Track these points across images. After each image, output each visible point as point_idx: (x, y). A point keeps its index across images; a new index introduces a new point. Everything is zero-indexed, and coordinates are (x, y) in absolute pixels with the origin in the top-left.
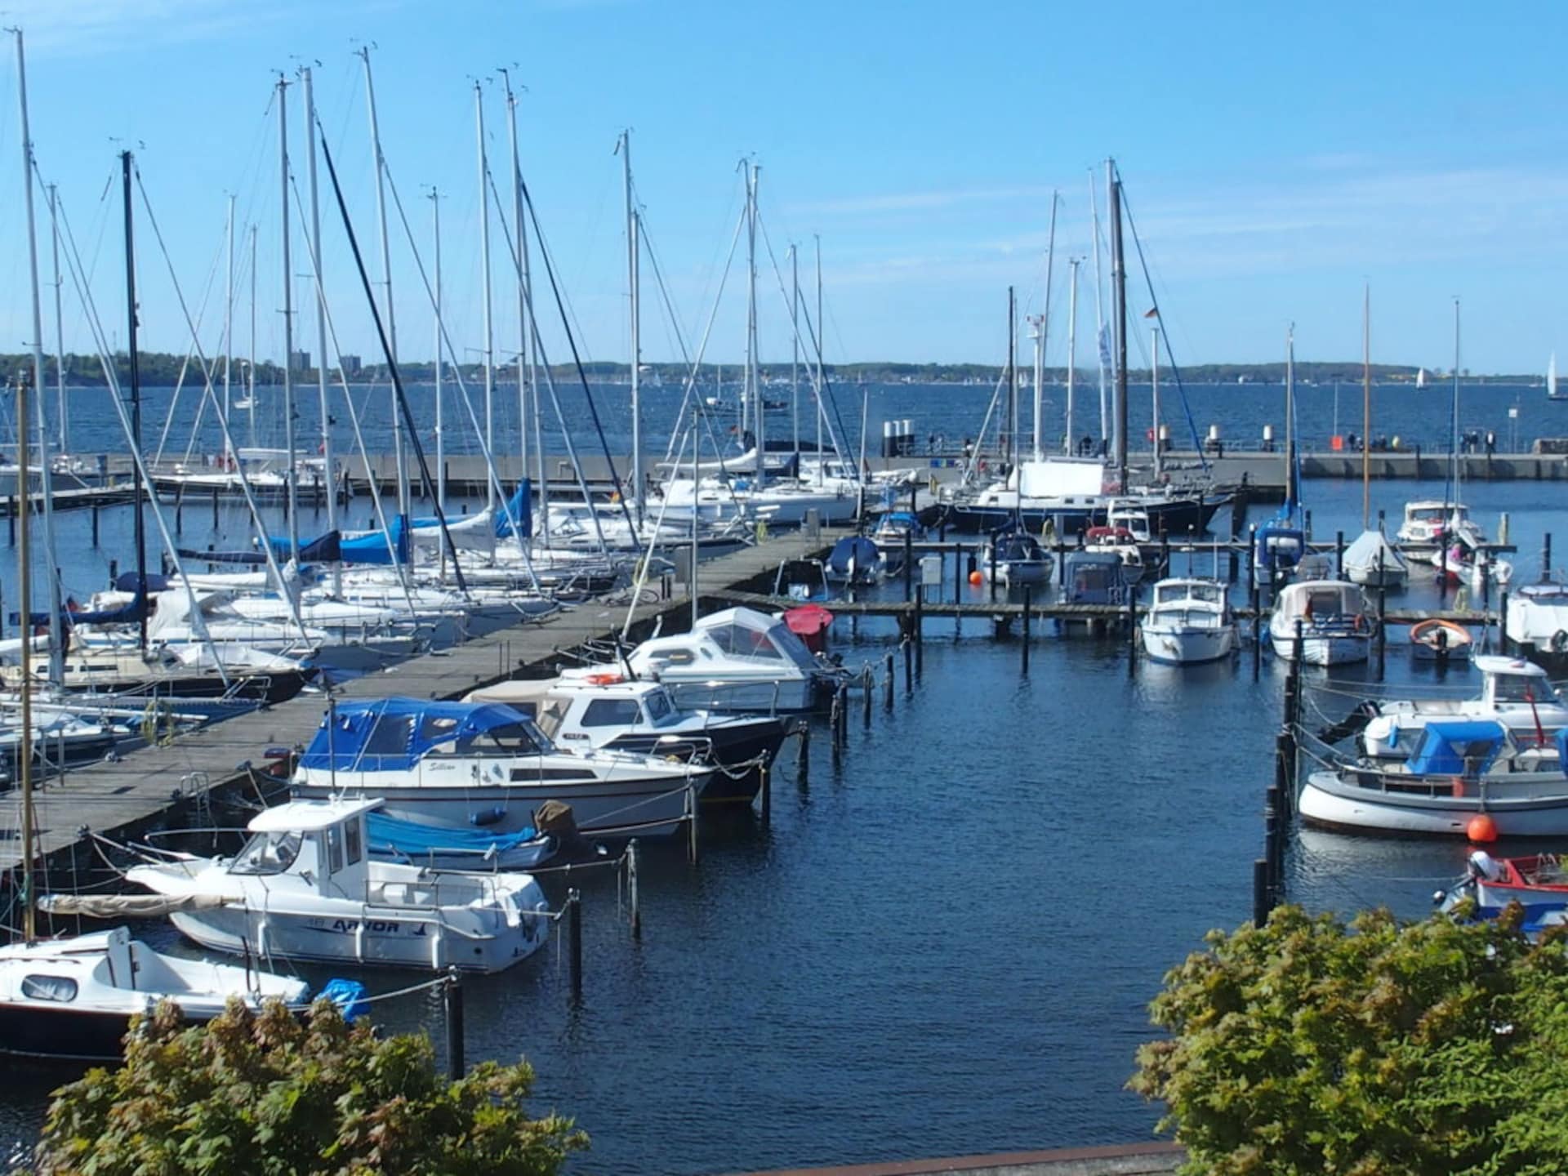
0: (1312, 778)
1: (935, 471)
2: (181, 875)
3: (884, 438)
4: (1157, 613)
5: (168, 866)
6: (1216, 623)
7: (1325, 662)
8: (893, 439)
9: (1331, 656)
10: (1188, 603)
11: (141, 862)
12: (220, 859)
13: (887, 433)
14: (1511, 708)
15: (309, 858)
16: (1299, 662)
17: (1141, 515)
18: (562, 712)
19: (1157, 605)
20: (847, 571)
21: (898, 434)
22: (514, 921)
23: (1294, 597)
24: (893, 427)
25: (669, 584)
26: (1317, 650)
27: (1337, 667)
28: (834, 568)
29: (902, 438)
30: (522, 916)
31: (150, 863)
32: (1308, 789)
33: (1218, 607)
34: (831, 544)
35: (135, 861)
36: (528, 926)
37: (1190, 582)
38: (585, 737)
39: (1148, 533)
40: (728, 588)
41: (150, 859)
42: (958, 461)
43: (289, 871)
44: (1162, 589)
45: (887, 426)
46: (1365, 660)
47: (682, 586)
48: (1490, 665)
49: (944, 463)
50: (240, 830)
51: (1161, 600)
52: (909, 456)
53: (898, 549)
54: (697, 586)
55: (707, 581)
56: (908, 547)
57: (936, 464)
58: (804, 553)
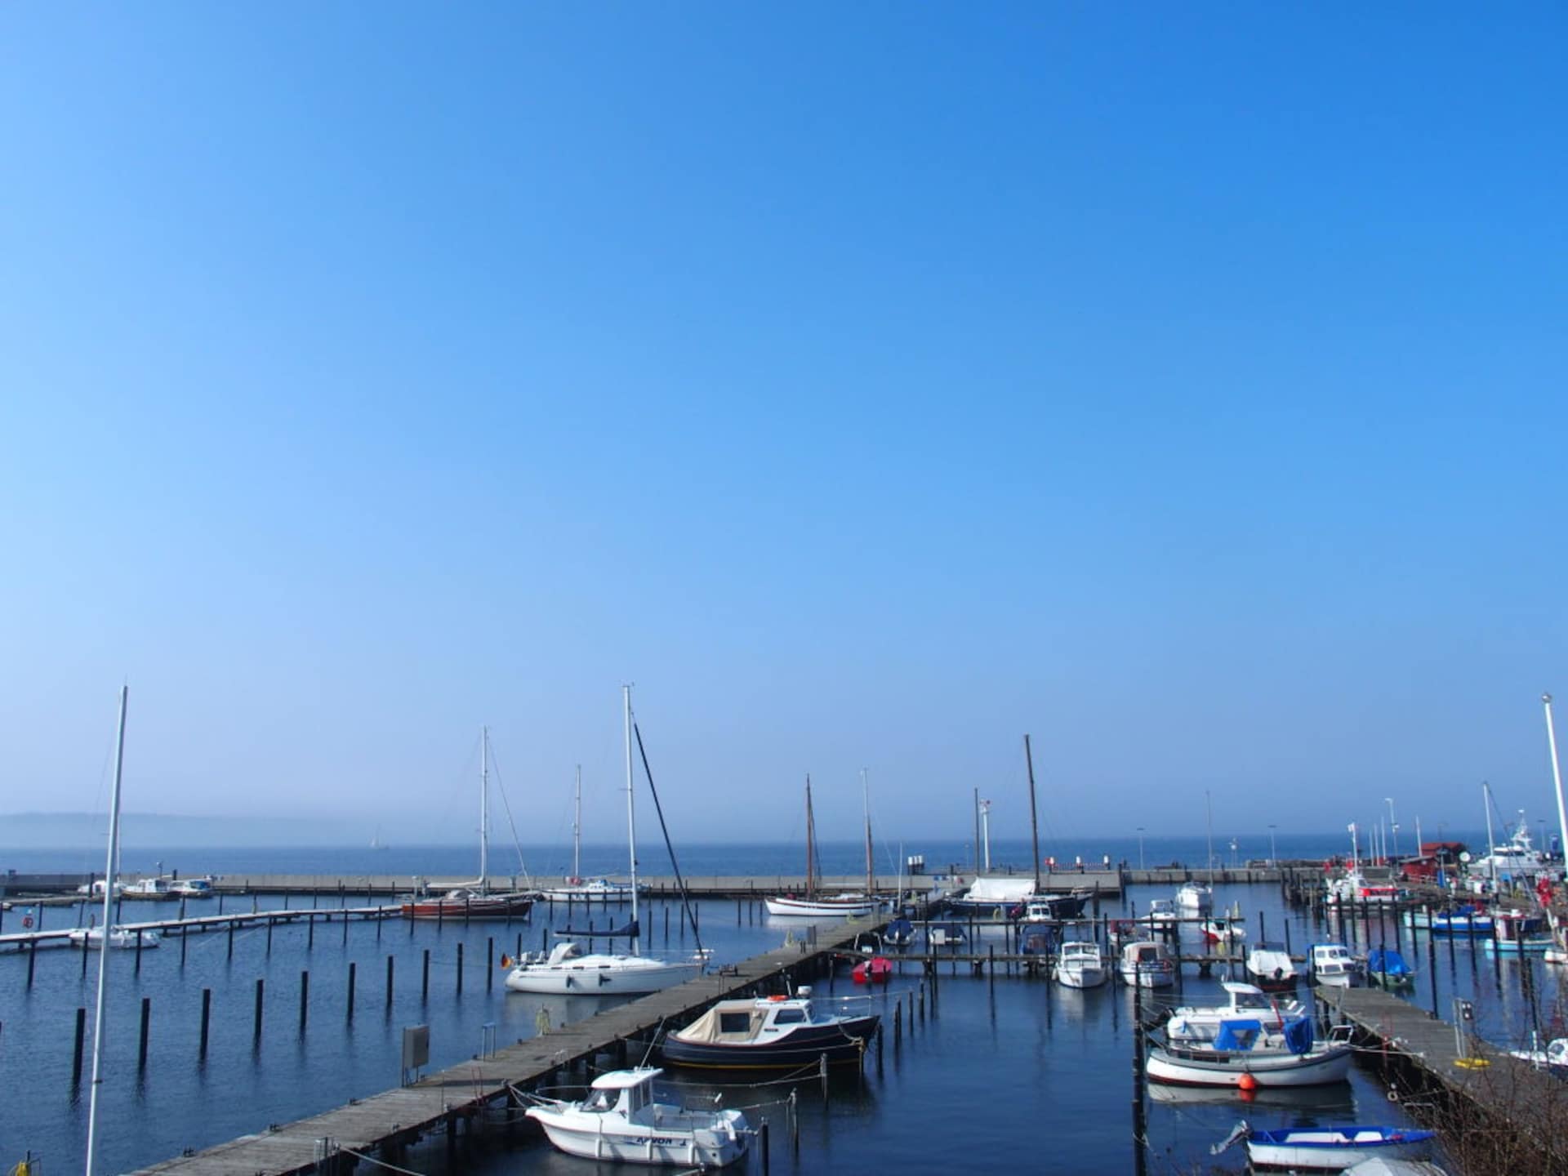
0: (1153, 1054)
1: (936, 882)
2: (555, 1112)
4: (1067, 961)
5: (550, 1107)
6: (1098, 966)
7: (1151, 985)
8: (914, 866)
9: (1153, 982)
10: (1080, 955)
11: (534, 1105)
12: (576, 1103)
13: (911, 863)
14: (1245, 1012)
15: (624, 1102)
16: (1138, 986)
17: (1044, 906)
18: (763, 1017)
19: (1064, 957)
20: (896, 938)
21: (916, 863)
22: (732, 1137)
23: (1132, 951)
24: (913, 860)
25: (805, 945)
26: (1146, 980)
27: (1157, 988)
28: (888, 936)
29: (918, 865)
30: (737, 1135)
31: (538, 1105)
32: (1151, 1060)
33: (1097, 957)
34: (886, 922)
35: (531, 1104)
36: (740, 1140)
37: (1081, 944)
38: (776, 1030)
39: (1051, 916)
40: (834, 947)
41: (539, 1103)
42: (947, 877)
43: (614, 1110)
44: (1066, 947)
45: (911, 859)
46: (1171, 985)
47: (811, 946)
48: (1233, 988)
49: (940, 878)
50: (586, 1087)
51: (1066, 954)
52: (922, 874)
53: (922, 924)
54: (818, 946)
55: (823, 943)
56: (926, 923)
57: (936, 879)
58: (871, 928)
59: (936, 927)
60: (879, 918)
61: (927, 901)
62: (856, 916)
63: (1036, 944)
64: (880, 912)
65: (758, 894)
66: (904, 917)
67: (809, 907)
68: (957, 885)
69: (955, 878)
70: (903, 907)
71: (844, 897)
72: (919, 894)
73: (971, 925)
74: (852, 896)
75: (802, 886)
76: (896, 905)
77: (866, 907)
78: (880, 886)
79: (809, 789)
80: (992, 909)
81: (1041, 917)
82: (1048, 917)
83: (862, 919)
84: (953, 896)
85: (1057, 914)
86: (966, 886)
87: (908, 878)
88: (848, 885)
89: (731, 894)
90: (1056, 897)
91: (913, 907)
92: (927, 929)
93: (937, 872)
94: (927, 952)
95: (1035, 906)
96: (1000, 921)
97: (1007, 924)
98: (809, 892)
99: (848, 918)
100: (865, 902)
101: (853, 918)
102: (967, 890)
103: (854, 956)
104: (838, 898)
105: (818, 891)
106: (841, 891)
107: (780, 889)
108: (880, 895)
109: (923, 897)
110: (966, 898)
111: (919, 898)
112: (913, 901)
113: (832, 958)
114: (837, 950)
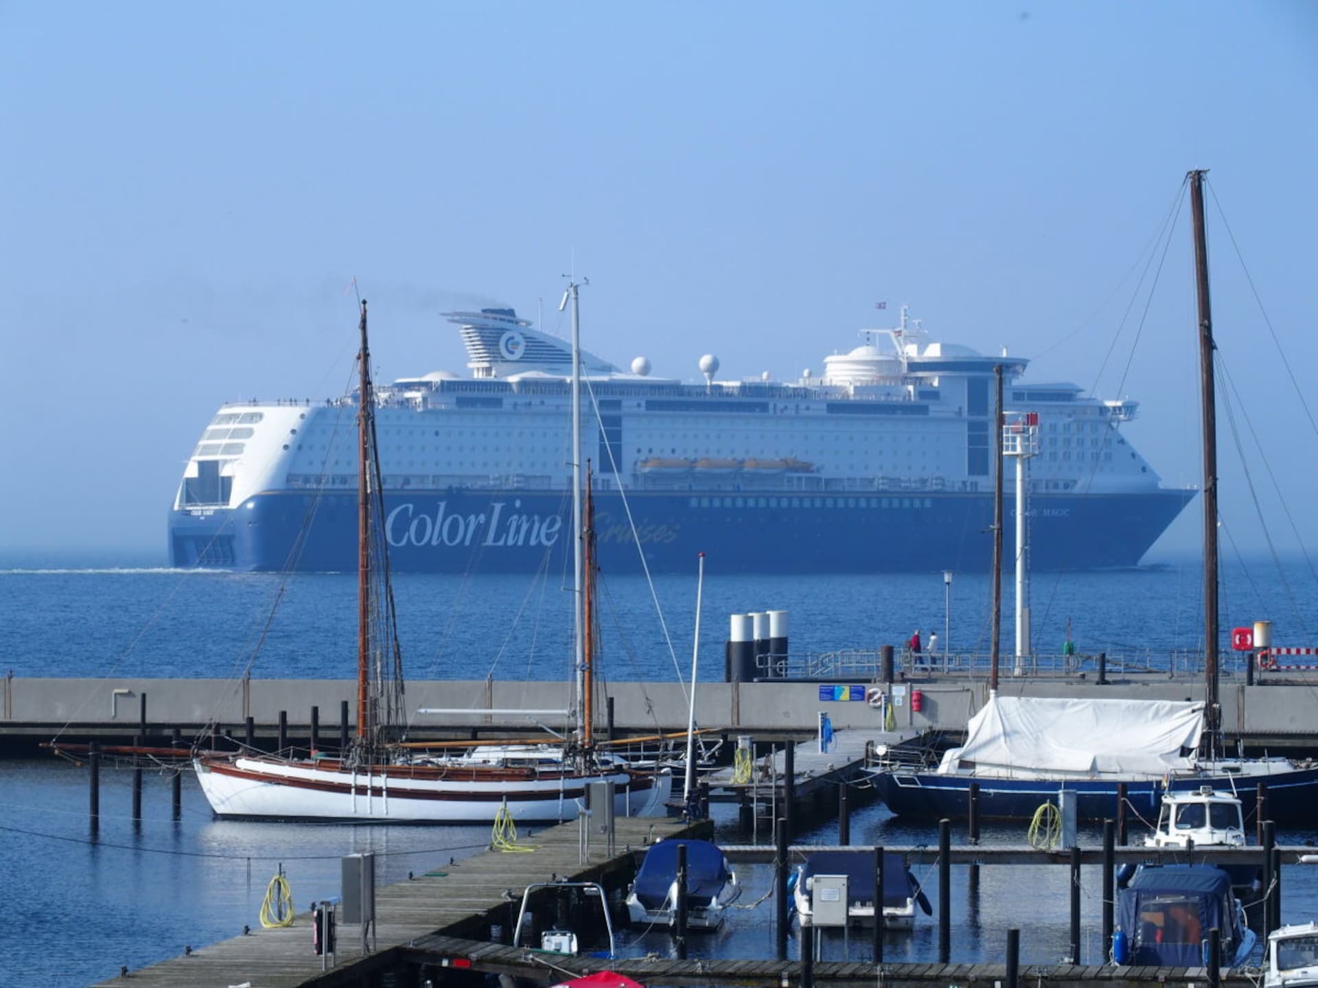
1: (827, 706)
3: (729, 643)
8: (747, 645)
13: (736, 635)
17: (1223, 797)
20: (669, 904)
21: (756, 636)
24: (748, 624)
25: (331, 925)
28: (639, 898)
29: (765, 644)
34: (634, 848)
39: (1241, 832)
40: (441, 932)
42: (870, 689)
44: (1281, 942)
45: (736, 622)
47: (356, 930)
49: (845, 692)
52: (779, 678)
53: (764, 858)
54: (381, 930)
55: (405, 919)
56: (784, 853)
57: (829, 695)
58: (580, 865)
59: (820, 865)
60: (610, 829)
61: (790, 774)
62: (527, 825)
63: (1170, 929)
64: (616, 811)
65: (166, 741)
66: (704, 832)
67: (361, 790)
68: (903, 718)
69: (900, 692)
70: (702, 796)
71: (488, 755)
72: (763, 749)
73: (946, 859)
74: (516, 752)
75: (331, 716)
76: (677, 785)
77: (570, 794)
78: (621, 720)
79: (365, 356)
80: (1030, 804)
81: (1204, 837)
82: (1232, 838)
83: (546, 834)
84: (900, 754)
85: (1262, 823)
86: (944, 722)
87: (723, 692)
88: (501, 713)
89: (62, 739)
90: (1280, 766)
91: (739, 794)
92: (784, 874)
93: (831, 670)
94: (783, 952)
95: (1188, 797)
96: (1056, 847)
97: (1076, 858)
98: (357, 736)
99: (497, 833)
100: (568, 775)
101: (513, 832)
102: (956, 738)
103: (512, 964)
104: (464, 761)
105: (393, 732)
106: (479, 733)
107: (250, 724)
108: (616, 749)
109: (778, 761)
110: (948, 765)
111: (761, 762)
112: (738, 774)
113: (435, 972)
114: (444, 943)
